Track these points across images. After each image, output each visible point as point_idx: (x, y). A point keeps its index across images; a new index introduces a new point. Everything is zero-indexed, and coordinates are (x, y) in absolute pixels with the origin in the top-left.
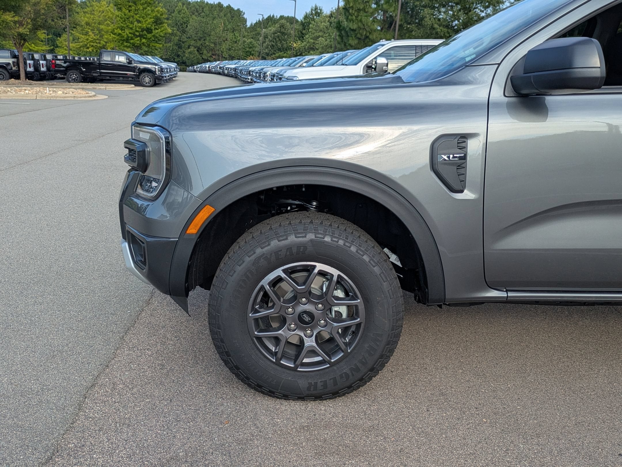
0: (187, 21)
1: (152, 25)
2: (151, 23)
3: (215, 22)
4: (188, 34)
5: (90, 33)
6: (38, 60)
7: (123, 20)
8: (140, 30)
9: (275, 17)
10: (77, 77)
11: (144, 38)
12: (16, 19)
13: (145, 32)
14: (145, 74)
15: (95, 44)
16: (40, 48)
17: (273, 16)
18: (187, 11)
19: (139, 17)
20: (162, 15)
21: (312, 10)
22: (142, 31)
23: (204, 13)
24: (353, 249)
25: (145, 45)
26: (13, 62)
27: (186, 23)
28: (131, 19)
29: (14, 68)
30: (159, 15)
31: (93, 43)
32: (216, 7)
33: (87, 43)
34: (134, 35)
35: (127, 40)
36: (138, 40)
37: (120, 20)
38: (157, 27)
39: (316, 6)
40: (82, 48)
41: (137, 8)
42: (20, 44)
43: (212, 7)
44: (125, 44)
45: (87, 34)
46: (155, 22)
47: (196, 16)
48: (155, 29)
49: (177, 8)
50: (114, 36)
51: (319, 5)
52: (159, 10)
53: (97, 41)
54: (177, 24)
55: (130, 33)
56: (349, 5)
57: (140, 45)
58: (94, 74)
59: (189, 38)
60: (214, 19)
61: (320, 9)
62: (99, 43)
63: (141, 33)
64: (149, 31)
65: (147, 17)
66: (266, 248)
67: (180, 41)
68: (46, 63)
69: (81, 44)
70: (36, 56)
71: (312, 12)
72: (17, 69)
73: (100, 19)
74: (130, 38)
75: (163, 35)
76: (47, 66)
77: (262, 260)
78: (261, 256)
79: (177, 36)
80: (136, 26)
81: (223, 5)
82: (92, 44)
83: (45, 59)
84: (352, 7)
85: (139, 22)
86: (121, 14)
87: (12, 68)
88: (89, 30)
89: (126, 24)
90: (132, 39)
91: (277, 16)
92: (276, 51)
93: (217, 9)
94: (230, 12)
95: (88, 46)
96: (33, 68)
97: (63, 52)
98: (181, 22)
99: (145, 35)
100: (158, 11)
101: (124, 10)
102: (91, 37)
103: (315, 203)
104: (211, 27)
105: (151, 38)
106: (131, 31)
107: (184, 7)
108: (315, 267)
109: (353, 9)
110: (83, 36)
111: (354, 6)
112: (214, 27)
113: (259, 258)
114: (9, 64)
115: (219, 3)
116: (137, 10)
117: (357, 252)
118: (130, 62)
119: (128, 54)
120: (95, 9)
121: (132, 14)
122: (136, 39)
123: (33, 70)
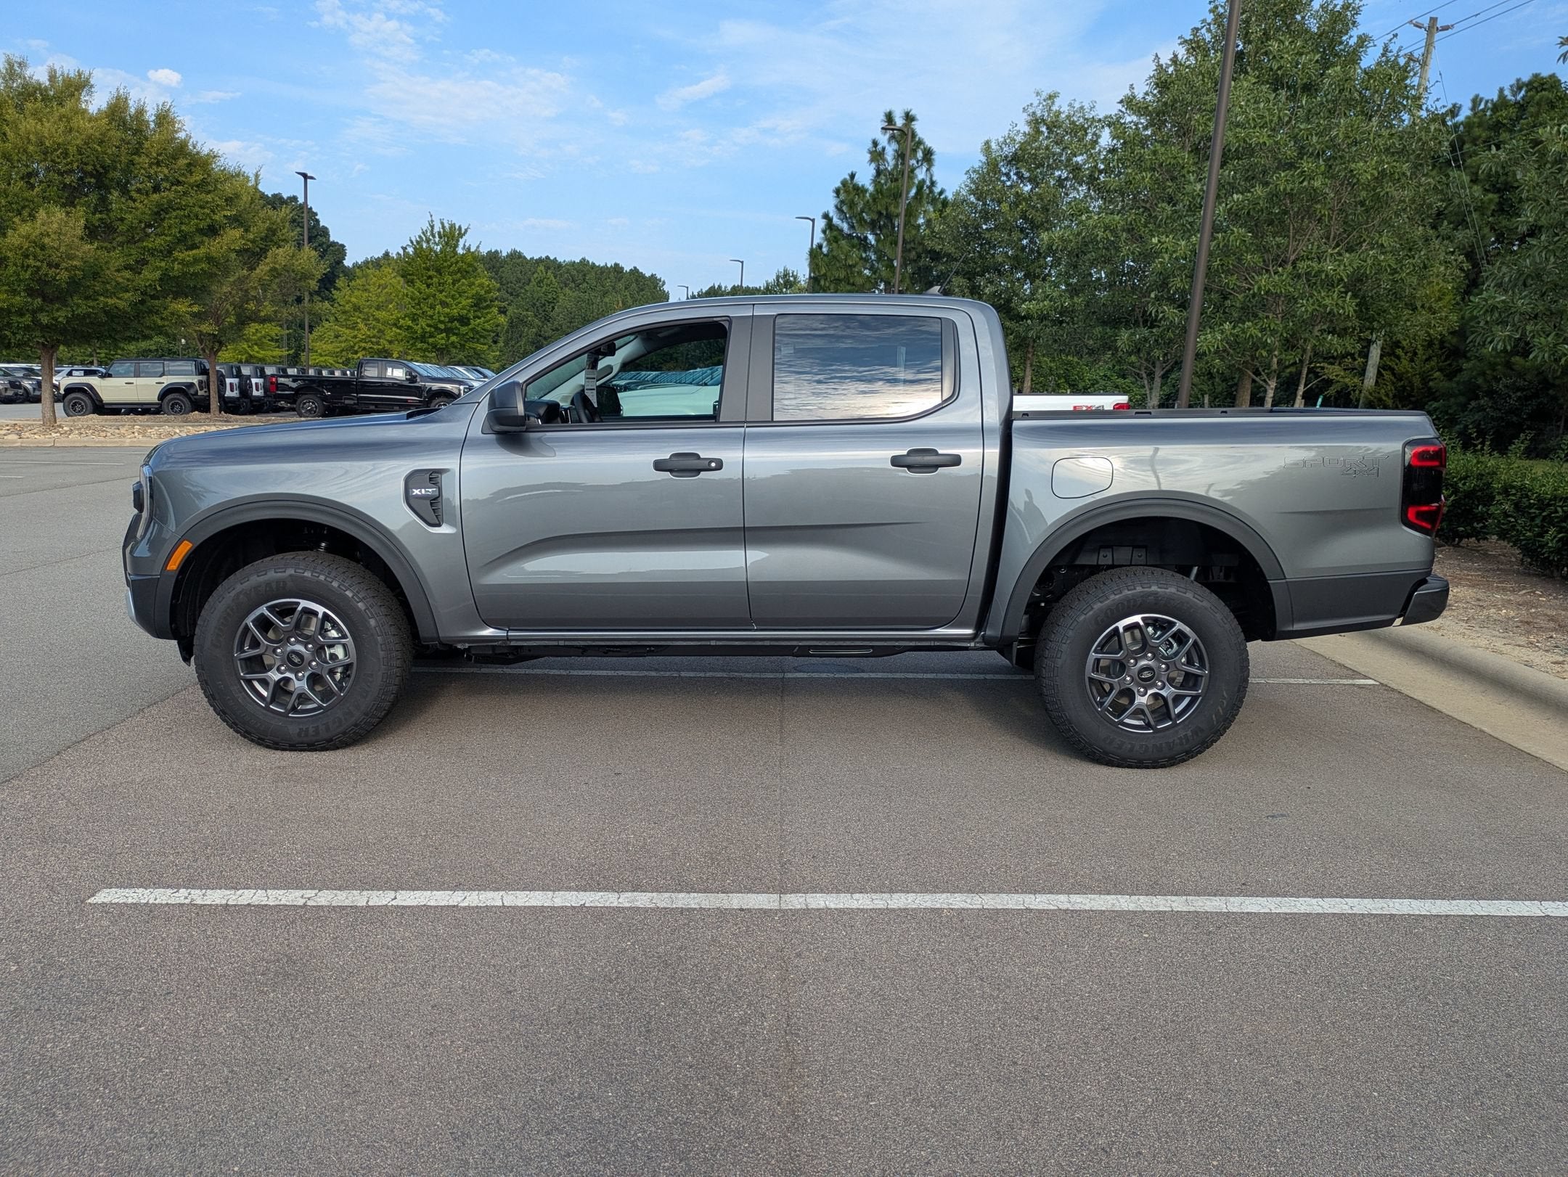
0: (554, 299)
1: (469, 311)
2: (468, 308)
3: (607, 300)
4: (556, 323)
5: (361, 325)
6: (249, 377)
7: (416, 301)
8: (447, 320)
9: (723, 289)
10: (316, 407)
11: (454, 334)
12: (195, 309)
13: (456, 324)
14: (440, 399)
15: (369, 345)
16: (270, 353)
17: (720, 287)
18: (554, 280)
19: (446, 297)
20: (488, 292)
21: (778, 277)
22: (451, 321)
23: (587, 283)
24: (335, 584)
25: (456, 347)
26: (200, 382)
27: (553, 302)
28: (431, 300)
29: (200, 393)
30: (483, 292)
31: (366, 342)
32: (610, 272)
33: (355, 344)
34: (437, 328)
35: (423, 338)
36: (442, 338)
37: (410, 303)
38: (480, 315)
39: (785, 270)
40: (344, 353)
41: (442, 281)
42: (213, 348)
43: (602, 273)
44: (419, 345)
45: (354, 327)
46: (475, 305)
47: (571, 289)
48: (474, 317)
49: (535, 275)
50: (398, 331)
51: (790, 269)
52: (483, 283)
53: (374, 340)
54: (535, 305)
55: (429, 325)
56: (819, 272)
57: (446, 346)
58: (347, 402)
59: (557, 330)
60: (605, 294)
61: (793, 276)
62: (378, 343)
63: (449, 325)
64: (464, 321)
65: (460, 296)
66: (246, 584)
67: (540, 336)
68: (264, 383)
69: (343, 345)
70: (246, 371)
71: (778, 280)
72: (207, 394)
73: (380, 299)
74: (427, 335)
75: (489, 328)
76: (265, 387)
77: (241, 596)
78: (241, 592)
79: (534, 327)
80: (439, 313)
81: (622, 268)
82: (363, 345)
83: (263, 375)
84: (825, 275)
85: (444, 304)
86: (413, 292)
87: (196, 393)
88: (358, 321)
89: (421, 309)
90: (431, 336)
91: (726, 287)
92: (714, 353)
93: (612, 275)
94: (637, 280)
95: (356, 348)
96: (237, 392)
97: (315, 359)
98: (543, 302)
99: (457, 328)
100: (481, 285)
101: (418, 284)
102: (362, 331)
103: (323, 545)
104: (599, 310)
105: (467, 333)
106: (429, 322)
107: (549, 274)
108: (298, 604)
109: (826, 280)
110: (348, 331)
111: (829, 274)
112: (604, 308)
113: (238, 595)
114: (192, 385)
115: (616, 265)
116: (443, 284)
117: (339, 587)
118: (413, 379)
119: (410, 364)
120: (371, 282)
121: (432, 290)
122: (440, 336)
123: (238, 396)
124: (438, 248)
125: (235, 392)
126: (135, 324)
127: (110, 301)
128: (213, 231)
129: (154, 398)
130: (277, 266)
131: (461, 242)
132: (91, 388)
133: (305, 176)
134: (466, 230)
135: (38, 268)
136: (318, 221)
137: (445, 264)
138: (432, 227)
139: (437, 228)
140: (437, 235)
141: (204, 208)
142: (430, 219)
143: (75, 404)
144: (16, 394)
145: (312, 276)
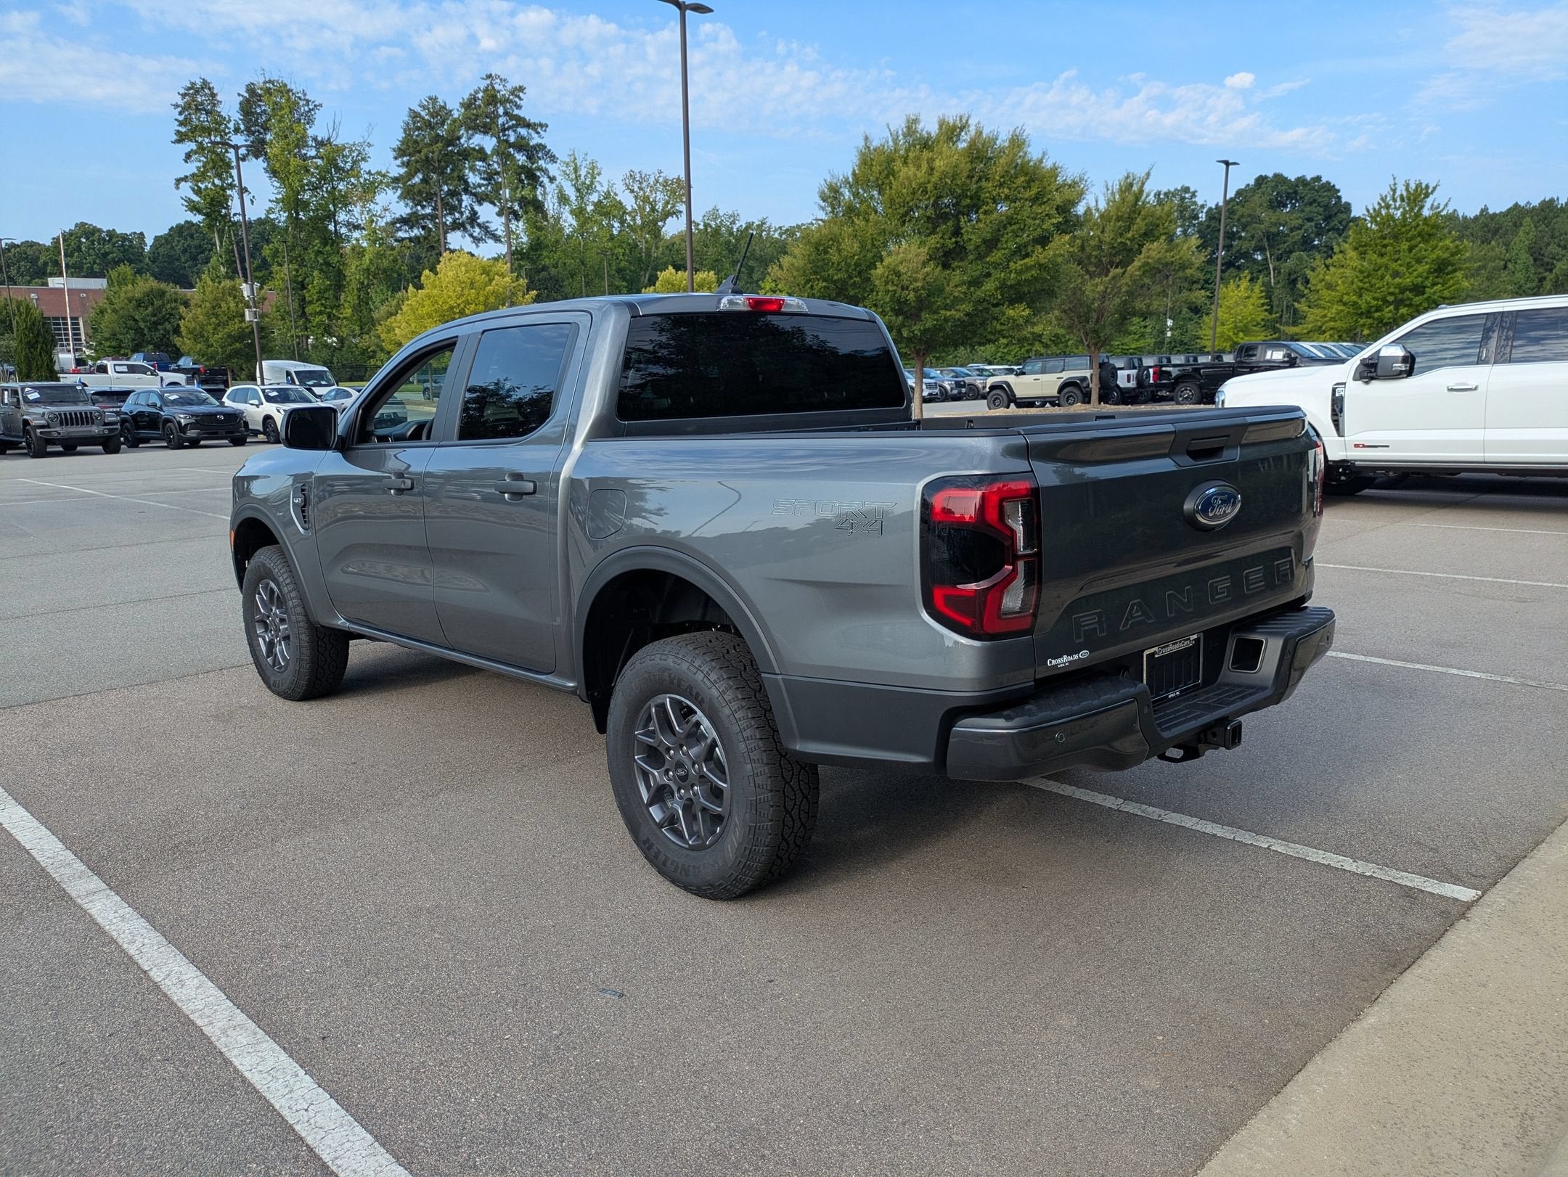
1: (1426, 278)
2: (1425, 274)
6: (1146, 368)
7: (1365, 274)
8: (1397, 291)
13: (1408, 294)
19: (1399, 265)
20: (1454, 254)
22: (1402, 292)
28: (1382, 271)
30: (1446, 256)
34: (1384, 301)
36: (1390, 311)
37: (1358, 277)
38: (1438, 281)
41: (1398, 249)
44: (1363, 321)
46: (1435, 271)
48: (1432, 285)
52: (1448, 246)
63: (1401, 296)
64: (1418, 290)
65: (1417, 262)
74: (1373, 310)
80: (1389, 284)
83: (1140, 366)
85: (1396, 274)
86: (1362, 265)
87: (1089, 385)
89: (1369, 282)
90: (1378, 310)
96: (1135, 382)
99: (1408, 299)
101: (1370, 255)
114: (1084, 379)
116: (1399, 251)
121: (1385, 260)
122: (1387, 310)
123: (1135, 386)
124: (1398, 214)
125: (1132, 382)
126: (981, 331)
127: (948, 313)
128: (1043, 241)
129: (1054, 392)
130: (1150, 261)
131: (1429, 202)
132: (1009, 385)
133: (1227, 163)
134: (1435, 188)
135: (895, 292)
136: (1339, 198)
137: (1404, 229)
138: (1394, 191)
139: (1401, 190)
140: (1398, 199)
141: (1035, 219)
142: (1393, 183)
143: (996, 399)
144: (960, 392)
145: (1191, 265)
